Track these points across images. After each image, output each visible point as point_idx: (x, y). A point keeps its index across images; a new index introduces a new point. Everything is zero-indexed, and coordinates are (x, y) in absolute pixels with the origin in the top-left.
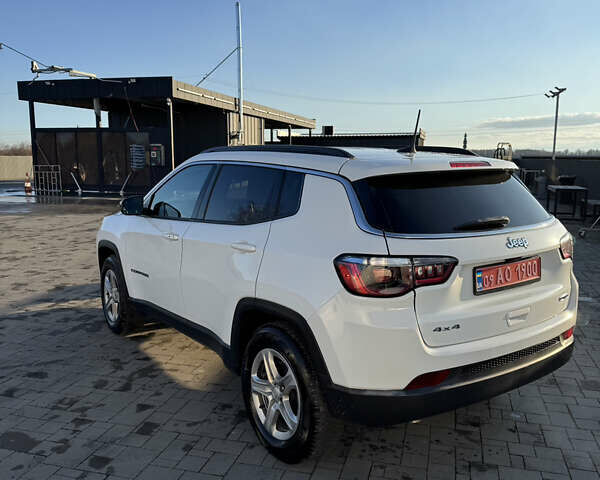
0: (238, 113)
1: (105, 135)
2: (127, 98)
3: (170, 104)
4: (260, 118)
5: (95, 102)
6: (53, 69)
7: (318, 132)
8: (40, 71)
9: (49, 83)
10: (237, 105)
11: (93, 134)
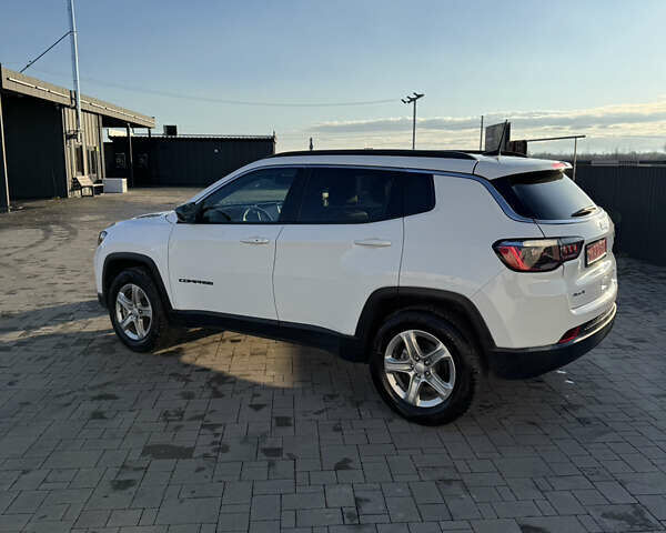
0: (75, 108)
4: (98, 114)
7: (158, 132)
10: (74, 98)
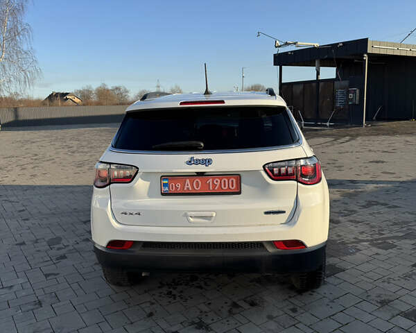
1: (321, 84)
2: (334, 57)
3: (366, 57)
5: (316, 62)
6: (287, 44)
8: (279, 47)
9: (290, 53)
11: (314, 84)
